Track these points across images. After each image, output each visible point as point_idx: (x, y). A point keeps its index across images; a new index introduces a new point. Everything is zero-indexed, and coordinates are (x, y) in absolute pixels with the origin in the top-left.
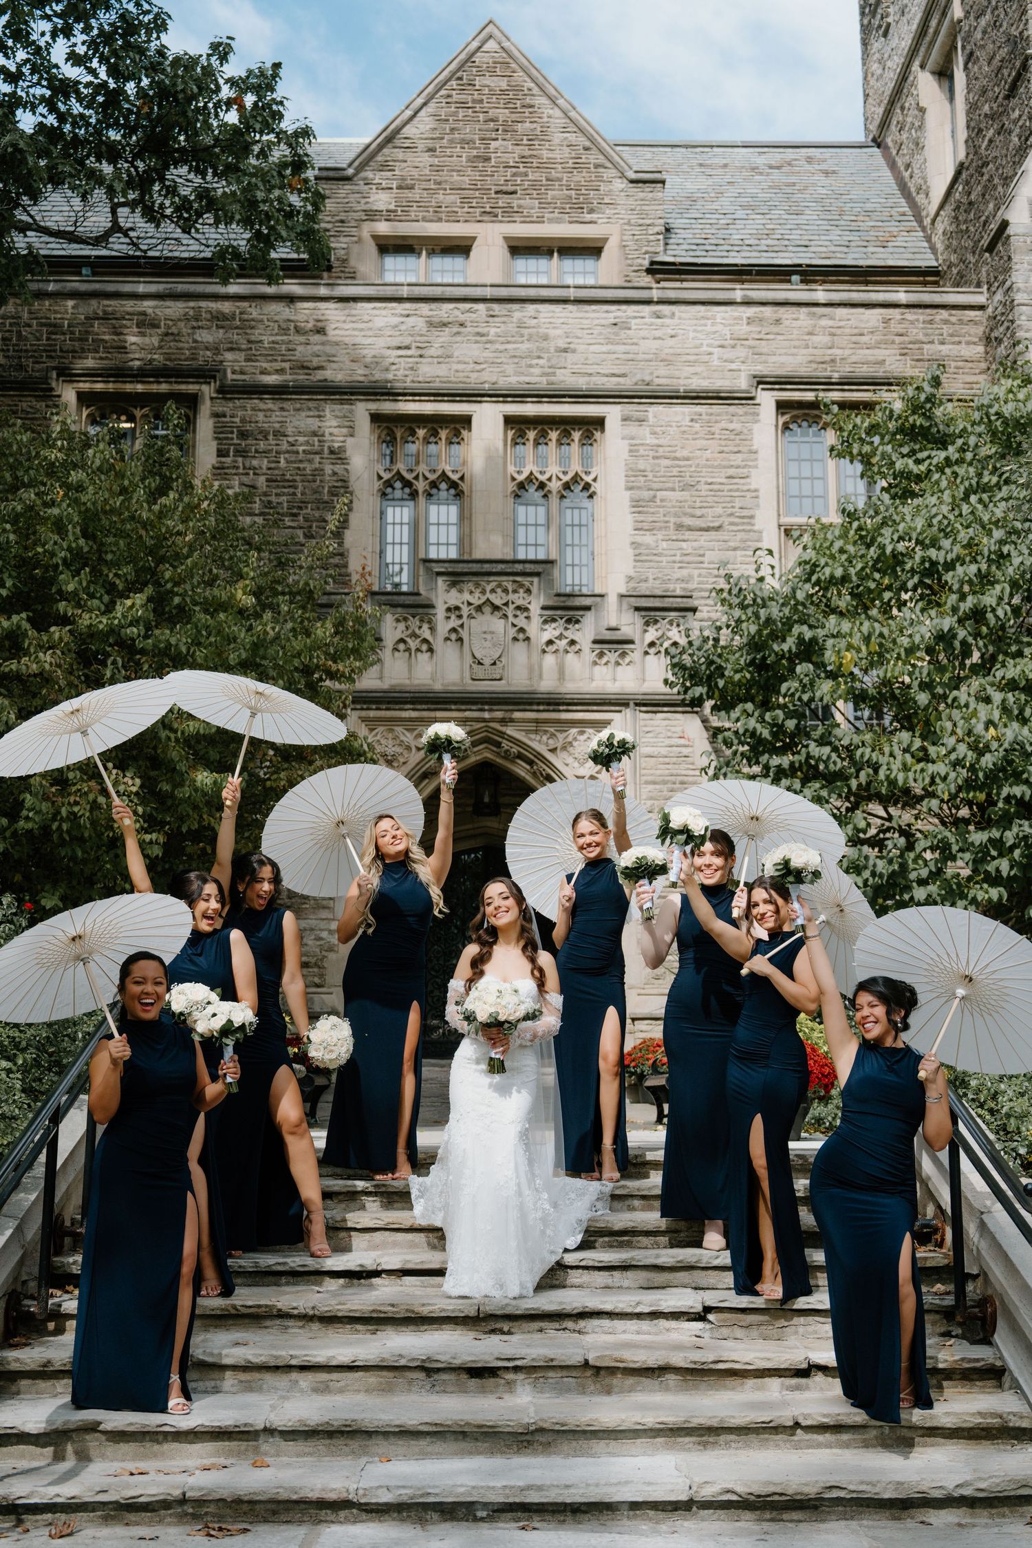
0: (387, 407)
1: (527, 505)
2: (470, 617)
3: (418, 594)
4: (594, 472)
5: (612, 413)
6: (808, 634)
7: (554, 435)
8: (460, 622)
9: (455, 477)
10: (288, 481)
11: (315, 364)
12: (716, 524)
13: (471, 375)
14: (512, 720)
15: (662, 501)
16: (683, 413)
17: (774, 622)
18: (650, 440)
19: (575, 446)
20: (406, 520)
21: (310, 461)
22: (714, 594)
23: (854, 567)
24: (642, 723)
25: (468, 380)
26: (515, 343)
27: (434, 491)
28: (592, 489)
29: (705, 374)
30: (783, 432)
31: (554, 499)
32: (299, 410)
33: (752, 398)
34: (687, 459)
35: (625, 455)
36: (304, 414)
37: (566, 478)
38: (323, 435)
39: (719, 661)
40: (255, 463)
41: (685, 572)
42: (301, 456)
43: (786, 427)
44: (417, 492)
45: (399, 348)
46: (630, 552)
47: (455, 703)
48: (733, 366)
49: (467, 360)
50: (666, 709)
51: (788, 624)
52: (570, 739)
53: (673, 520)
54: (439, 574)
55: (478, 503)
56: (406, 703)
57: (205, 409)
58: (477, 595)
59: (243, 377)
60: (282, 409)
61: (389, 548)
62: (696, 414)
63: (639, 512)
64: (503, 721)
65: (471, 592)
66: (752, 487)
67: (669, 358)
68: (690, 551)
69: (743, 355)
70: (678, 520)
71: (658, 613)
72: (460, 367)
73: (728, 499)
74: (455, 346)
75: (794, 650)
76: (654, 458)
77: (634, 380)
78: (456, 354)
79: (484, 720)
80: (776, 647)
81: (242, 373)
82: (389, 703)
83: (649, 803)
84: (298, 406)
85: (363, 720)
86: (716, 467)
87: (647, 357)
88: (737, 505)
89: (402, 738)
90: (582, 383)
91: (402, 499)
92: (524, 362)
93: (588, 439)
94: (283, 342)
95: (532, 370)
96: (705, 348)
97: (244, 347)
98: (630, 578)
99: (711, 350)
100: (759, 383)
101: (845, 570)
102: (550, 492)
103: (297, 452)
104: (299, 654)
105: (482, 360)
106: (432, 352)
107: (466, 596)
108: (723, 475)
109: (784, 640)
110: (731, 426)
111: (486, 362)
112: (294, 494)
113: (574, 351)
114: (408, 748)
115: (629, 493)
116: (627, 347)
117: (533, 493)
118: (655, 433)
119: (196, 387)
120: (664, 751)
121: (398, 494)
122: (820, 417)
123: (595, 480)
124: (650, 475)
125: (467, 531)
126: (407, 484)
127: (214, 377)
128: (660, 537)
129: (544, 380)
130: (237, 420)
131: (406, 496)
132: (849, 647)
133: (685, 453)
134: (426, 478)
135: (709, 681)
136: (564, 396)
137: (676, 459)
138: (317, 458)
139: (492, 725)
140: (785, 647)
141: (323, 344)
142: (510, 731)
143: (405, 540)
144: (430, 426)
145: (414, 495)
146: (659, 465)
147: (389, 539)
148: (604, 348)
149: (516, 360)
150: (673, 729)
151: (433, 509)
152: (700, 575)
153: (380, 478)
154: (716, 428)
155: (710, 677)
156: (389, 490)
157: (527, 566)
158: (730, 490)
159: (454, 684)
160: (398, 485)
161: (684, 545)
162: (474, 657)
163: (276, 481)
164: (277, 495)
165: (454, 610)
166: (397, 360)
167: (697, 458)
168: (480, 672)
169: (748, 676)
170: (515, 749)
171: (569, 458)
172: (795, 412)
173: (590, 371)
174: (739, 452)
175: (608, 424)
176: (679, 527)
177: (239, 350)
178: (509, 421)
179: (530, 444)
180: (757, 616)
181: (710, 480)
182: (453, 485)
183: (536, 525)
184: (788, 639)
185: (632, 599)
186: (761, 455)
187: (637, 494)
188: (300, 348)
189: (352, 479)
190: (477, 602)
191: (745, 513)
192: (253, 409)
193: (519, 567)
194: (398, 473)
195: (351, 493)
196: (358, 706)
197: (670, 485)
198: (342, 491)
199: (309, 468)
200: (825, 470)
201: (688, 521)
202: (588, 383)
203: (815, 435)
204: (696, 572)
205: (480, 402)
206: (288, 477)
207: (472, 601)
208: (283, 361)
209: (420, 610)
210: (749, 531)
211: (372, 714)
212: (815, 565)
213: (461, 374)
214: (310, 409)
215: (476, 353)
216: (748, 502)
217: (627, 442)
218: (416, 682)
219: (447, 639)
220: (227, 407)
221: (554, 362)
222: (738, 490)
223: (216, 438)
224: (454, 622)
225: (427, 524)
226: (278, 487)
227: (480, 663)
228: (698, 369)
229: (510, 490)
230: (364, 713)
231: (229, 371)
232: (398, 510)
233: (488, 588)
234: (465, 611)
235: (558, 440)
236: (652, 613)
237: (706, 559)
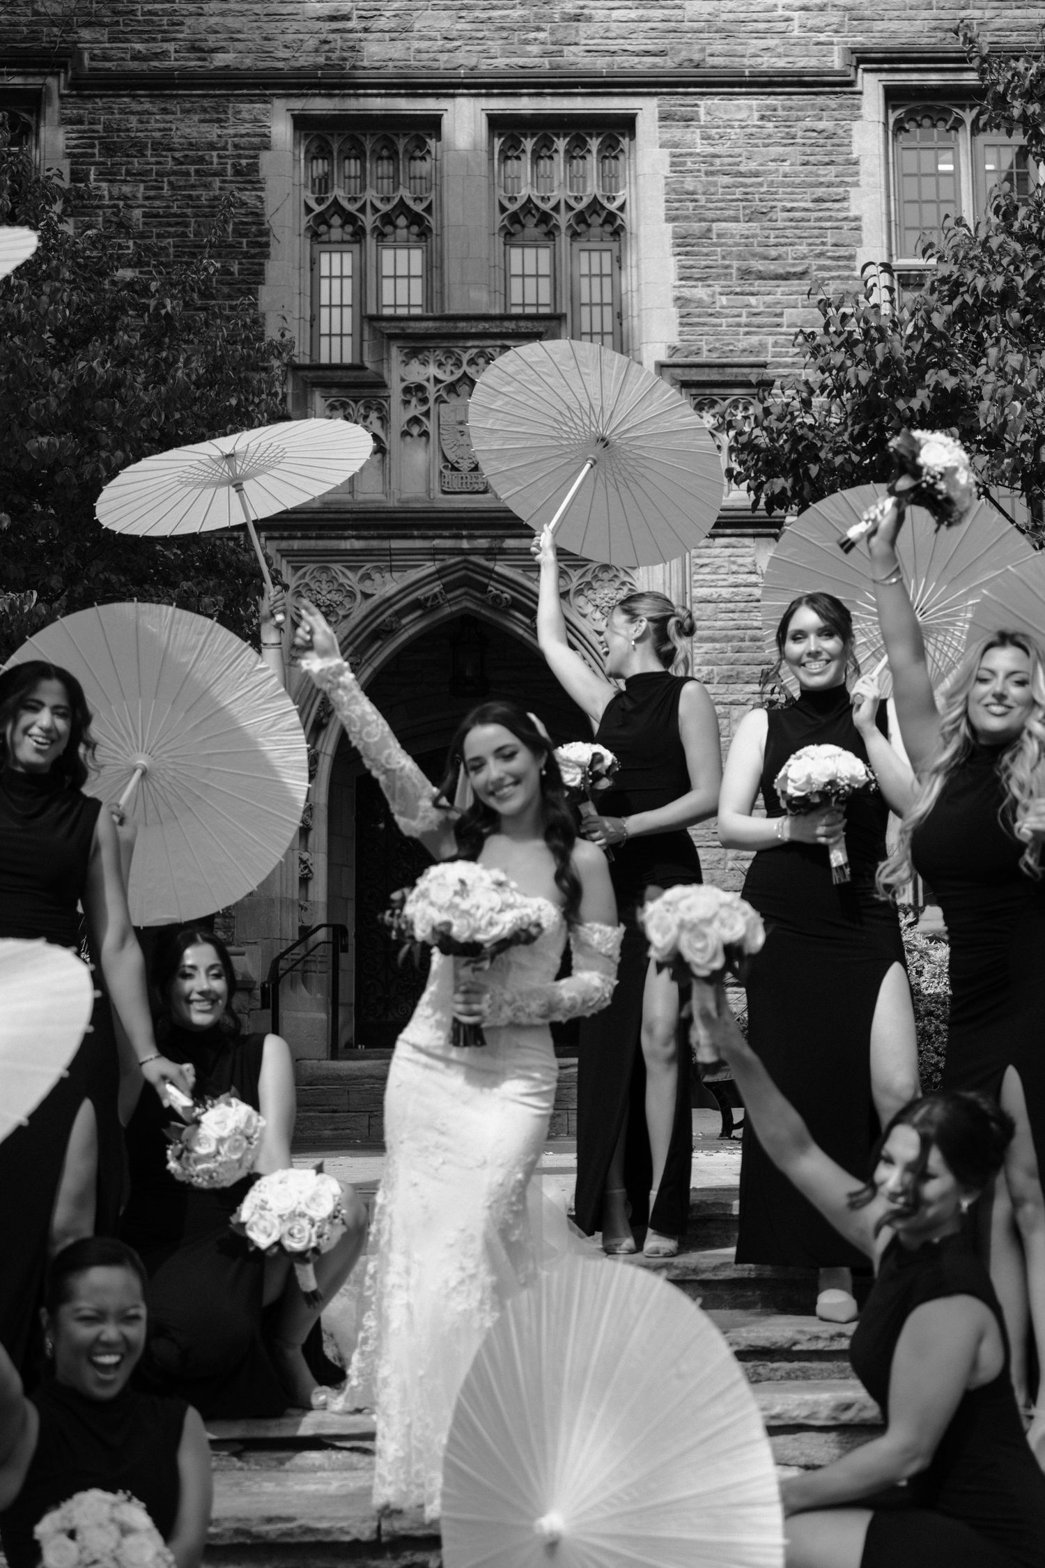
0: (320, 105)
1: (523, 246)
2: (439, 400)
3: (361, 367)
4: (621, 195)
5: (647, 110)
6: (950, 383)
7: (561, 144)
8: (425, 408)
9: (418, 208)
10: (175, 215)
11: (211, 44)
12: (799, 269)
13: (440, 56)
14: (503, 551)
15: (719, 236)
16: (750, 108)
17: (898, 363)
18: (701, 148)
19: (593, 160)
20: (348, 271)
21: (207, 186)
22: (800, 339)
23: (1022, 275)
24: (694, 552)
25: (435, 65)
26: (502, 8)
27: (388, 229)
28: (619, 222)
29: (781, 50)
30: (895, 135)
31: (563, 239)
32: (188, 111)
33: (851, 84)
34: (756, 174)
35: (666, 171)
36: (196, 118)
37: (579, 207)
38: (225, 148)
39: (811, 435)
40: (126, 189)
41: (754, 339)
42: (193, 179)
43: (899, 127)
44: (363, 229)
45: (333, 18)
46: (674, 312)
47: (418, 527)
48: (822, 37)
49: (433, 34)
50: (728, 531)
51: (920, 369)
52: (588, 578)
53: (735, 264)
54: (392, 337)
55: (453, 246)
56: (346, 528)
57: (53, 111)
58: (449, 368)
59: (108, 65)
60: (165, 111)
61: (324, 313)
62: (768, 107)
63: (687, 254)
64: (490, 553)
65: (440, 365)
66: (851, 214)
67: (728, 26)
68: (761, 309)
69: (835, 20)
70: (744, 264)
71: (716, 391)
72: (424, 45)
73: (816, 232)
74: (415, 14)
75: (928, 405)
76: (708, 173)
77: (677, 60)
78: (417, 26)
79: (461, 552)
80: (901, 404)
81: (106, 58)
82: (321, 528)
83: (705, 669)
84: (188, 105)
85: (284, 553)
86: (799, 186)
87: (695, 25)
88: (830, 240)
89: (342, 580)
90: (601, 64)
91: (343, 242)
92: (516, 37)
93: (611, 150)
94: (165, 13)
95: (529, 48)
96: (780, 12)
97: (106, 20)
98: (674, 350)
99: (788, 13)
100: (860, 61)
101: (1009, 281)
102: (557, 227)
103: (188, 174)
104: (148, 411)
105: (454, 34)
106: (382, 23)
107: (432, 370)
108: (808, 197)
109: (913, 394)
110: (820, 125)
111: (460, 37)
112: (184, 234)
113: (589, 19)
114: (351, 595)
115: (671, 226)
116: (666, 12)
117: (532, 230)
118: (709, 138)
119: (39, 80)
120: (726, 593)
121: (336, 234)
122: (950, 112)
123: (622, 208)
124: (702, 198)
125: (436, 285)
126: (349, 219)
127: (64, 66)
128: (718, 289)
129: (546, 62)
130: (100, 127)
131: (347, 238)
132: (1020, 393)
133: (753, 166)
134: (375, 210)
135: (795, 469)
136: (575, 85)
137: (741, 174)
138: (217, 182)
139: (473, 558)
140: (915, 404)
141: (222, 14)
142: (500, 568)
143: (347, 300)
144: (381, 133)
145: (359, 235)
146: (715, 184)
147: (324, 300)
148: (633, 14)
149: (505, 34)
150: (740, 560)
151: (387, 255)
152: (776, 344)
153: (309, 210)
154: (798, 129)
155: (795, 464)
156: (323, 228)
157: (522, 324)
158: (819, 219)
159: (417, 500)
160: (336, 221)
161: (752, 300)
162: (445, 459)
163: (157, 216)
164: (159, 236)
165: (415, 391)
166: (331, 37)
167: (770, 172)
168: (454, 481)
169: (855, 458)
170: (508, 594)
171: (584, 178)
172: (913, 105)
173: (612, 48)
174: (831, 163)
175: (642, 125)
176: (745, 274)
177: (102, 25)
178: (497, 123)
179: (527, 158)
180: (870, 356)
181: (789, 205)
182: (416, 219)
183: (537, 276)
184: (919, 392)
185: (678, 371)
186: (864, 167)
187: (683, 226)
188: (189, 21)
189: (269, 210)
190: (448, 378)
191: (842, 252)
192: (122, 112)
193: (510, 326)
194: (336, 201)
195: (266, 233)
196: (276, 534)
197: (731, 213)
198: (254, 229)
199: (205, 195)
200: (957, 191)
201: (758, 265)
202: (610, 65)
203: (940, 139)
204: (771, 339)
205: (453, 96)
206: (175, 210)
207: (441, 376)
208: (164, 40)
209: (366, 392)
210: (848, 278)
211: (296, 544)
212: (958, 284)
213: (425, 56)
214: (205, 110)
215: (446, 24)
216: (846, 236)
217: (667, 151)
218: (360, 497)
219: (405, 434)
220: (83, 110)
221: (559, 36)
222: (830, 219)
223: (70, 155)
224: (416, 409)
225: (380, 277)
226: (160, 224)
227: (454, 469)
228: (770, 43)
229: (498, 225)
230: (284, 545)
231: (86, 56)
232: (336, 257)
233: (465, 358)
234: (432, 391)
235: (567, 151)
236: (708, 391)
237: (784, 320)
